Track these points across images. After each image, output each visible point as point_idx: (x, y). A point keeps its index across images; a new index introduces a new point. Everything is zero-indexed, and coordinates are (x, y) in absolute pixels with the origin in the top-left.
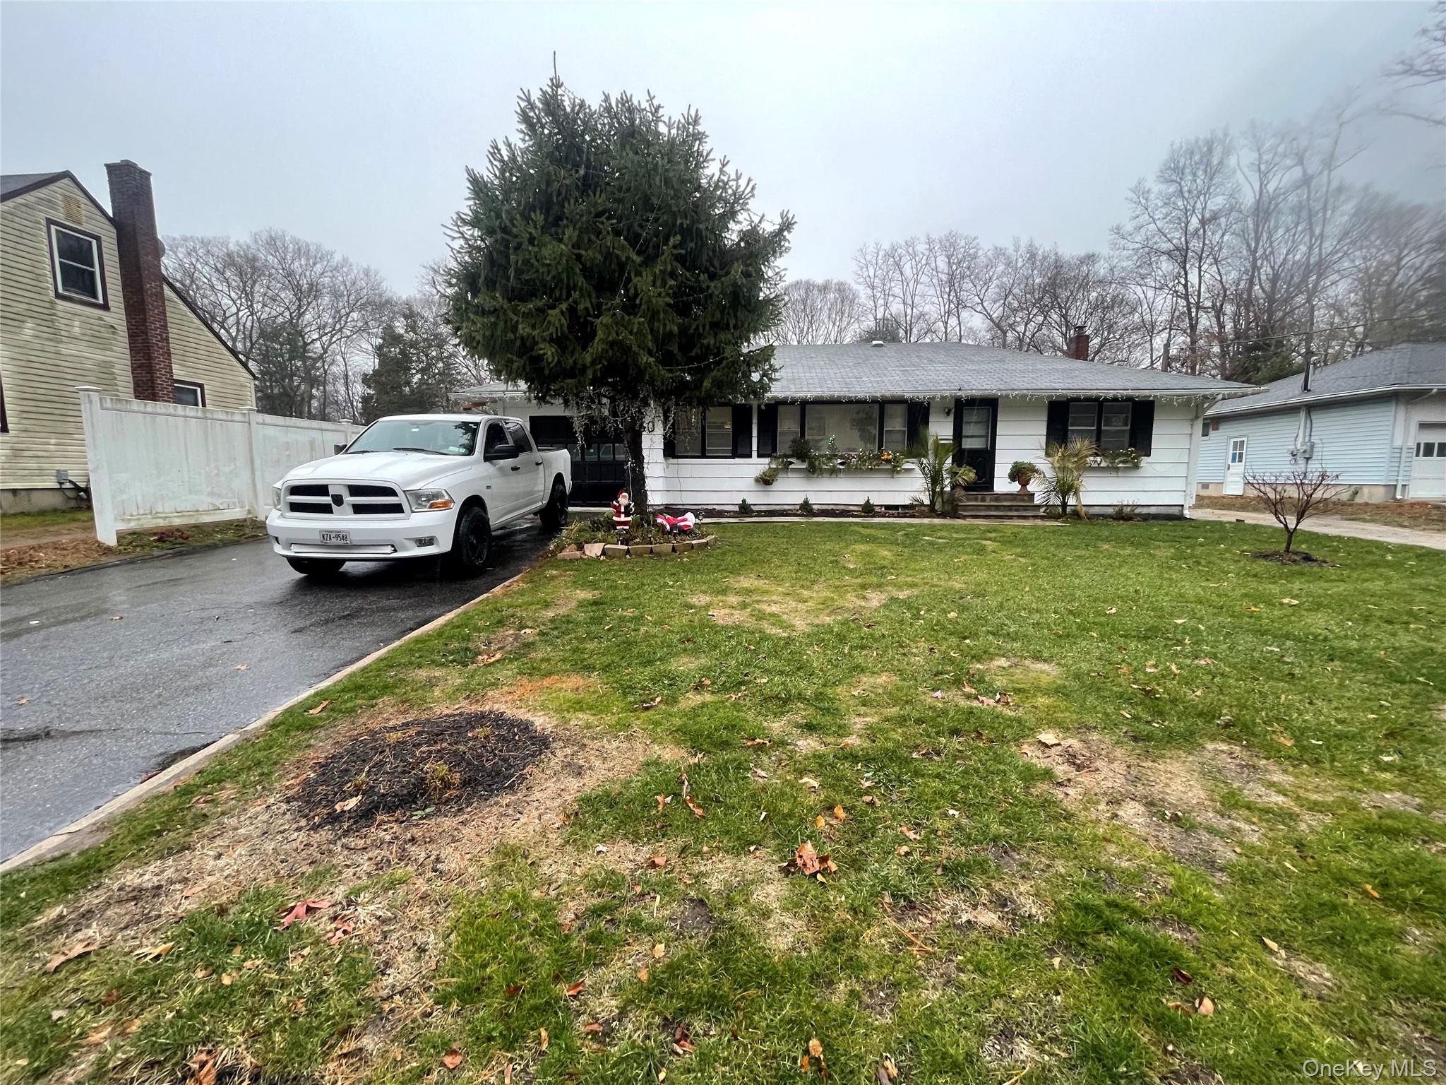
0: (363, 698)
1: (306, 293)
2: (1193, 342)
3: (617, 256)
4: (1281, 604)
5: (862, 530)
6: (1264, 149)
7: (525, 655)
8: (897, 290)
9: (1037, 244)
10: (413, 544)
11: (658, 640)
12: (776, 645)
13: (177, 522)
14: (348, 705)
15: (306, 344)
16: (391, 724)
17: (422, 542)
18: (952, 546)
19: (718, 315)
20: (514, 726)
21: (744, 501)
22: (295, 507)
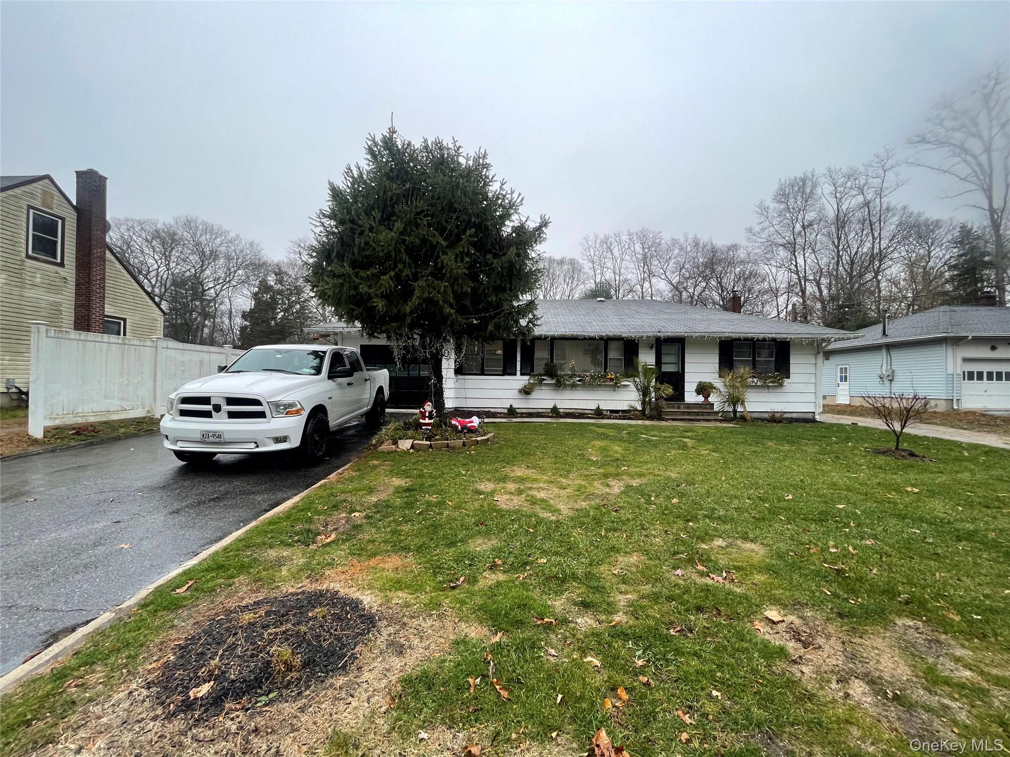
0: (222, 577)
1: (207, 257)
2: (804, 301)
3: (430, 241)
4: (906, 491)
5: (597, 429)
6: (838, 184)
7: (354, 537)
8: (609, 264)
9: (699, 237)
10: (271, 441)
11: (458, 523)
12: (548, 528)
13: (92, 419)
14: (210, 584)
15: (204, 291)
16: (244, 603)
17: (278, 440)
18: (663, 443)
19: (499, 281)
20: (346, 605)
21: (511, 406)
22: (184, 413)
